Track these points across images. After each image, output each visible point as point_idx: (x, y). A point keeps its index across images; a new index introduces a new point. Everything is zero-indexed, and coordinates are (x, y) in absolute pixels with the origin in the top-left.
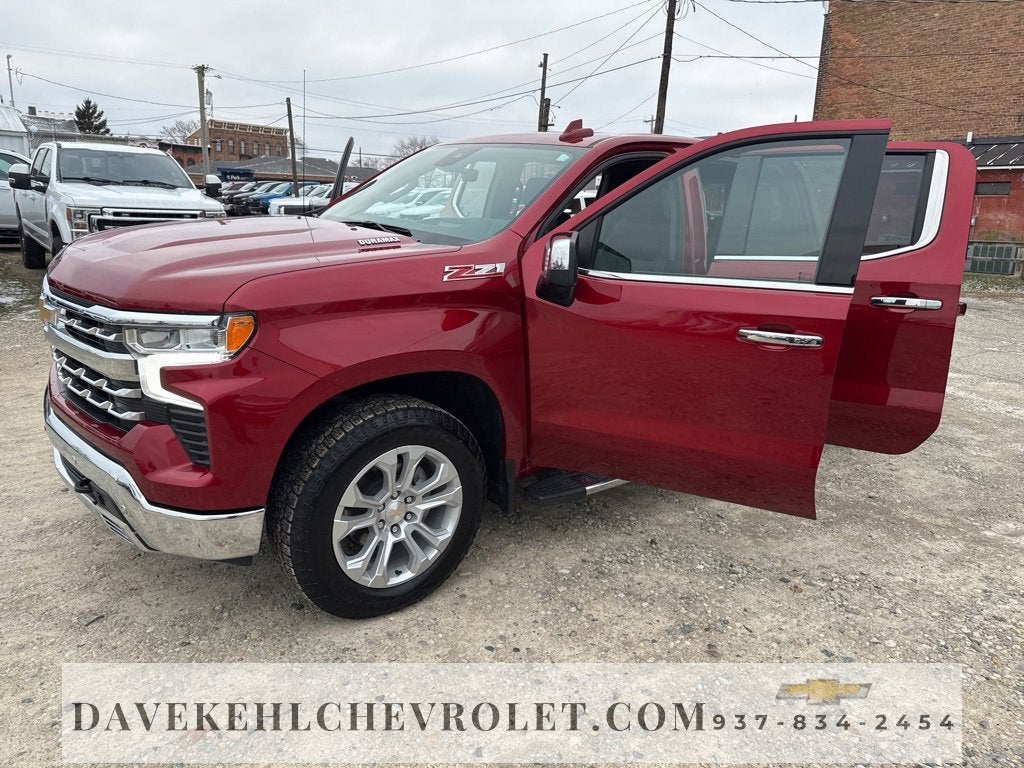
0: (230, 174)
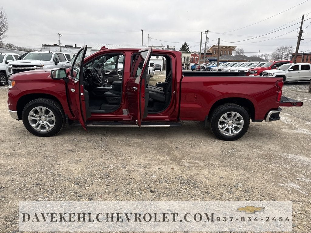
0: (212, 60)
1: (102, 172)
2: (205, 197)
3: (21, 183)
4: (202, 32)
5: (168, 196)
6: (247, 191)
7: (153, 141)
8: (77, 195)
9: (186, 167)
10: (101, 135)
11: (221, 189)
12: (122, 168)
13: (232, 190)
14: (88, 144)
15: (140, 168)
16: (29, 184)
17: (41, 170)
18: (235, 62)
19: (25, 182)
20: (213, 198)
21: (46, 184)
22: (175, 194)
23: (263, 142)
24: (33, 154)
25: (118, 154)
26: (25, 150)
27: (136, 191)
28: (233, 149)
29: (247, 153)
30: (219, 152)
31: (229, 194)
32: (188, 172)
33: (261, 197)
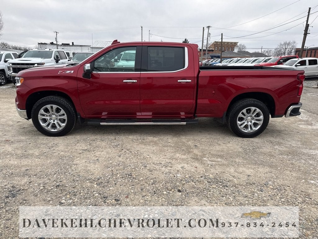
0: (214, 57)
1: (123, 171)
2: (236, 196)
3: (39, 184)
4: (204, 28)
5: (198, 196)
6: (279, 189)
7: (169, 139)
8: (102, 196)
9: (210, 165)
10: (113, 134)
11: (251, 187)
12: (143, 168)
13: (262, 188)
14: (103, 143)
15: (162, 167)
16: (49, 186)
17: (58, 171)
18: (239, 58)
19: (44, 184)
20: (245, 197)
21: (67, 185)
22: (205, 193)
23: (282, 139)
24: (47, 155)
25: (136, 153)
26: (37, 151)
27: (164, 190)
28: (253, 146)
29: (269, 150)
30: (240, 150)
31: (261, 192)
32: (213, 170)
33: (295, 195)
